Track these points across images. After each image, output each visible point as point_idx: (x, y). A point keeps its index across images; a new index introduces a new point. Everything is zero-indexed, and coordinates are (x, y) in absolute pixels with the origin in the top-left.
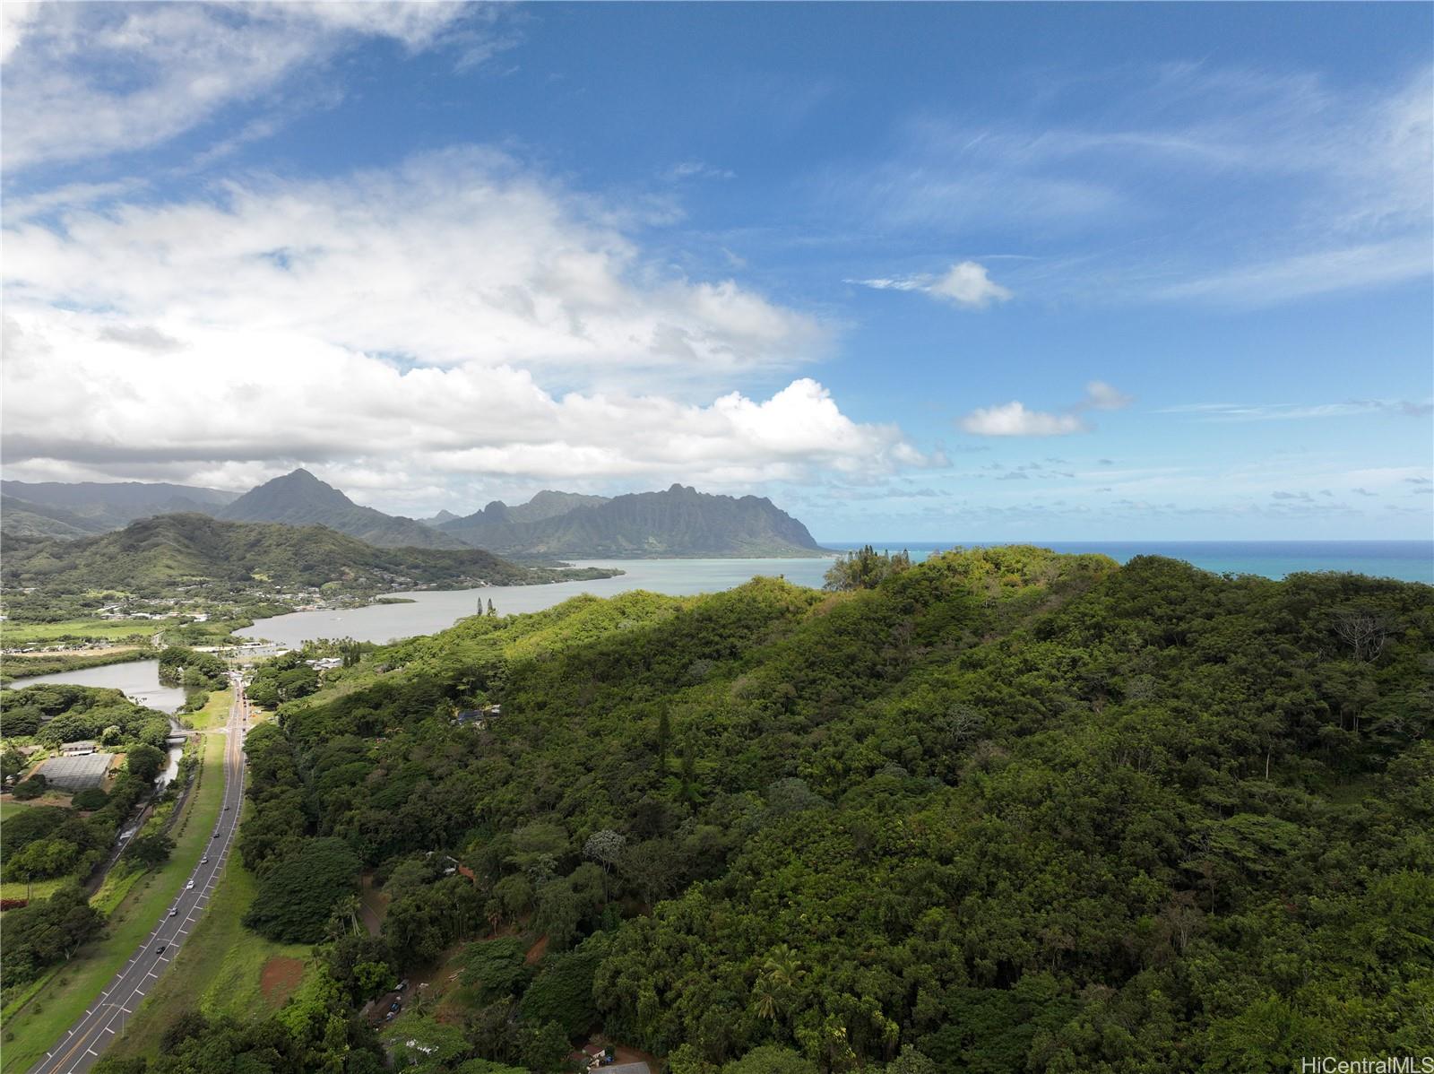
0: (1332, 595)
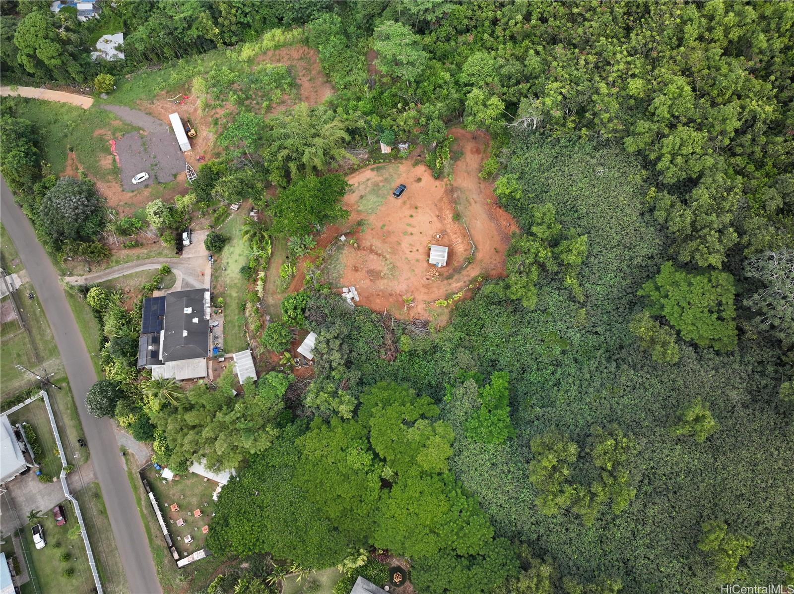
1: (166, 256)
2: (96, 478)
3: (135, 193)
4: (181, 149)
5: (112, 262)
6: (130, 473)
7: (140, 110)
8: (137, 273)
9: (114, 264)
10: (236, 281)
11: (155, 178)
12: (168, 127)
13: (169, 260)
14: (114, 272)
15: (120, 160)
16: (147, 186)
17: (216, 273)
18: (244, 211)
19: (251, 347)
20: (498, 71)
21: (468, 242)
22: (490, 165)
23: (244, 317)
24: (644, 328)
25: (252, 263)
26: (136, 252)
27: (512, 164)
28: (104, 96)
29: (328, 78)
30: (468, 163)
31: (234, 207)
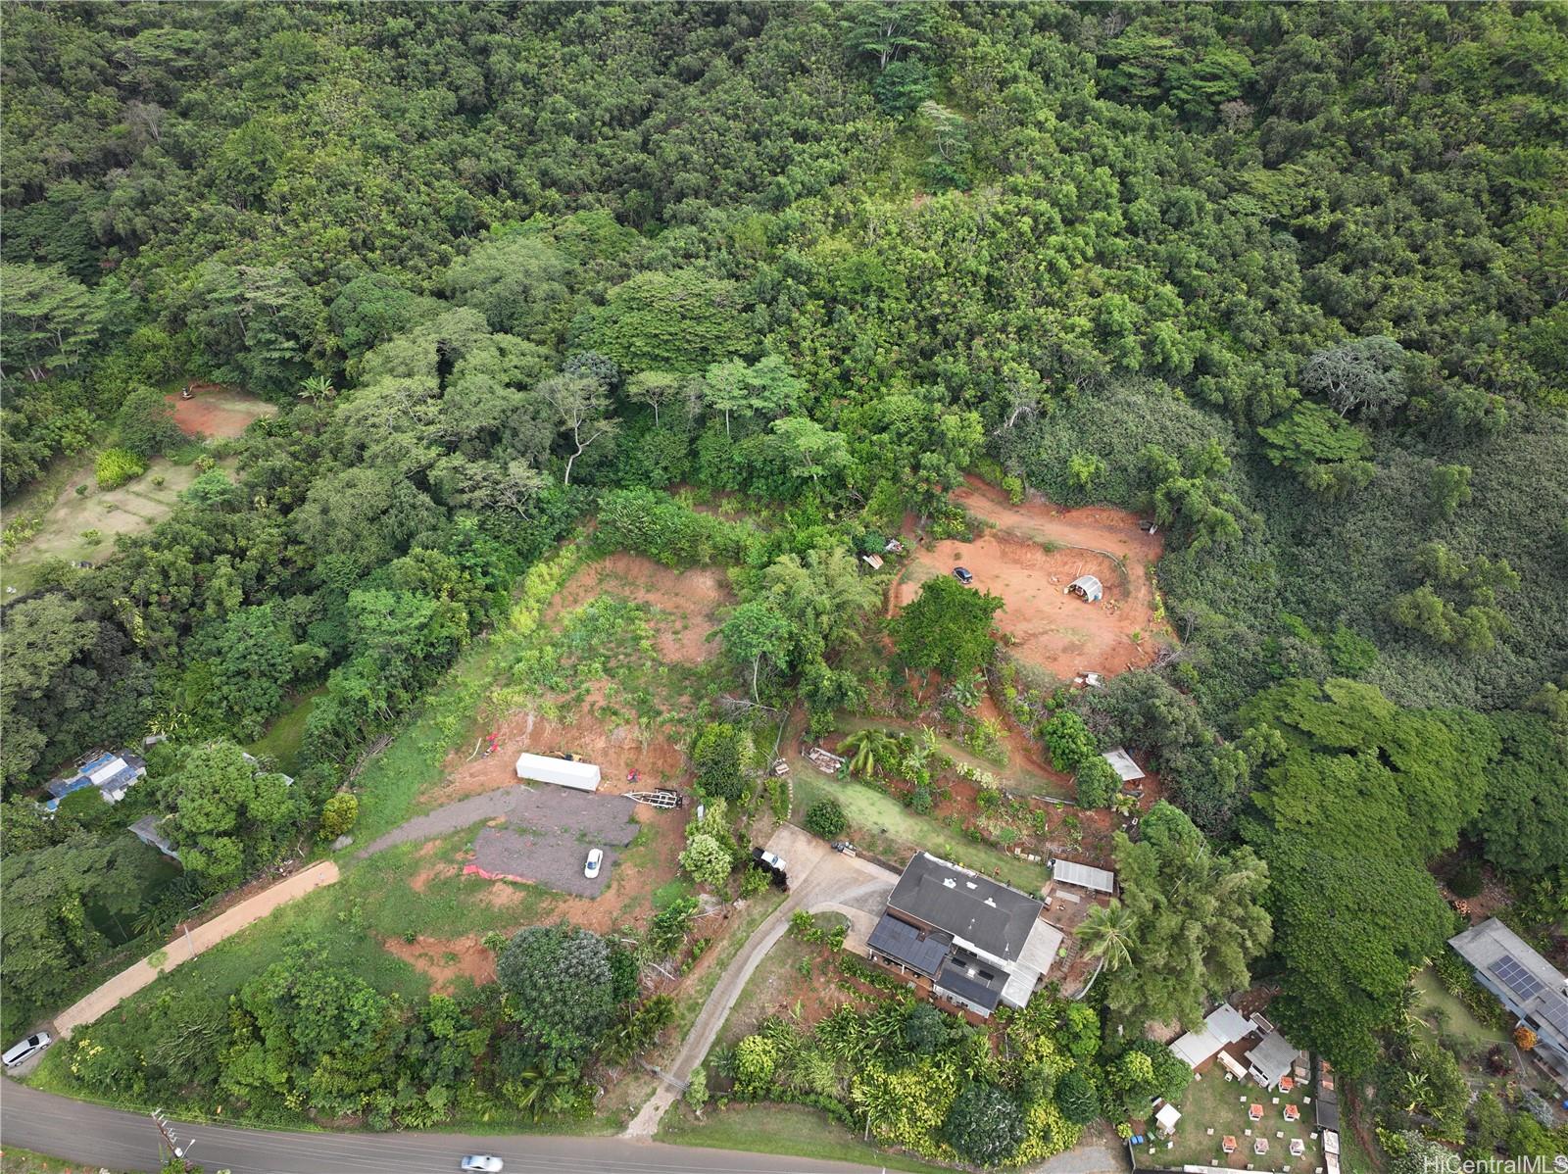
1: (765, 915)
3: (615, 885)
4: (587, 792)
5: (683, 1017)
7: (441, 805)
8: (752, 980)
9: (689, 1016)
10: (918, 828)
11: (609, 846)
12: (523, 787)
13: (777, 913)
14: (706, 1024)
15: (521, 876)
16: (616, 864)
17: (878, 848)
18: (799, 764)
19: (1053, 856)
20: (928, 399)
21: (1095, 555)
22: (1014, 483)
23: (992, 845)
24: (1324, 475)
25: (926, 775)
26: (709, 961)
27: (1040, 463)
28: (343, 842)
29: (690, 561)
30: (979, 507)
31: (782, 769)
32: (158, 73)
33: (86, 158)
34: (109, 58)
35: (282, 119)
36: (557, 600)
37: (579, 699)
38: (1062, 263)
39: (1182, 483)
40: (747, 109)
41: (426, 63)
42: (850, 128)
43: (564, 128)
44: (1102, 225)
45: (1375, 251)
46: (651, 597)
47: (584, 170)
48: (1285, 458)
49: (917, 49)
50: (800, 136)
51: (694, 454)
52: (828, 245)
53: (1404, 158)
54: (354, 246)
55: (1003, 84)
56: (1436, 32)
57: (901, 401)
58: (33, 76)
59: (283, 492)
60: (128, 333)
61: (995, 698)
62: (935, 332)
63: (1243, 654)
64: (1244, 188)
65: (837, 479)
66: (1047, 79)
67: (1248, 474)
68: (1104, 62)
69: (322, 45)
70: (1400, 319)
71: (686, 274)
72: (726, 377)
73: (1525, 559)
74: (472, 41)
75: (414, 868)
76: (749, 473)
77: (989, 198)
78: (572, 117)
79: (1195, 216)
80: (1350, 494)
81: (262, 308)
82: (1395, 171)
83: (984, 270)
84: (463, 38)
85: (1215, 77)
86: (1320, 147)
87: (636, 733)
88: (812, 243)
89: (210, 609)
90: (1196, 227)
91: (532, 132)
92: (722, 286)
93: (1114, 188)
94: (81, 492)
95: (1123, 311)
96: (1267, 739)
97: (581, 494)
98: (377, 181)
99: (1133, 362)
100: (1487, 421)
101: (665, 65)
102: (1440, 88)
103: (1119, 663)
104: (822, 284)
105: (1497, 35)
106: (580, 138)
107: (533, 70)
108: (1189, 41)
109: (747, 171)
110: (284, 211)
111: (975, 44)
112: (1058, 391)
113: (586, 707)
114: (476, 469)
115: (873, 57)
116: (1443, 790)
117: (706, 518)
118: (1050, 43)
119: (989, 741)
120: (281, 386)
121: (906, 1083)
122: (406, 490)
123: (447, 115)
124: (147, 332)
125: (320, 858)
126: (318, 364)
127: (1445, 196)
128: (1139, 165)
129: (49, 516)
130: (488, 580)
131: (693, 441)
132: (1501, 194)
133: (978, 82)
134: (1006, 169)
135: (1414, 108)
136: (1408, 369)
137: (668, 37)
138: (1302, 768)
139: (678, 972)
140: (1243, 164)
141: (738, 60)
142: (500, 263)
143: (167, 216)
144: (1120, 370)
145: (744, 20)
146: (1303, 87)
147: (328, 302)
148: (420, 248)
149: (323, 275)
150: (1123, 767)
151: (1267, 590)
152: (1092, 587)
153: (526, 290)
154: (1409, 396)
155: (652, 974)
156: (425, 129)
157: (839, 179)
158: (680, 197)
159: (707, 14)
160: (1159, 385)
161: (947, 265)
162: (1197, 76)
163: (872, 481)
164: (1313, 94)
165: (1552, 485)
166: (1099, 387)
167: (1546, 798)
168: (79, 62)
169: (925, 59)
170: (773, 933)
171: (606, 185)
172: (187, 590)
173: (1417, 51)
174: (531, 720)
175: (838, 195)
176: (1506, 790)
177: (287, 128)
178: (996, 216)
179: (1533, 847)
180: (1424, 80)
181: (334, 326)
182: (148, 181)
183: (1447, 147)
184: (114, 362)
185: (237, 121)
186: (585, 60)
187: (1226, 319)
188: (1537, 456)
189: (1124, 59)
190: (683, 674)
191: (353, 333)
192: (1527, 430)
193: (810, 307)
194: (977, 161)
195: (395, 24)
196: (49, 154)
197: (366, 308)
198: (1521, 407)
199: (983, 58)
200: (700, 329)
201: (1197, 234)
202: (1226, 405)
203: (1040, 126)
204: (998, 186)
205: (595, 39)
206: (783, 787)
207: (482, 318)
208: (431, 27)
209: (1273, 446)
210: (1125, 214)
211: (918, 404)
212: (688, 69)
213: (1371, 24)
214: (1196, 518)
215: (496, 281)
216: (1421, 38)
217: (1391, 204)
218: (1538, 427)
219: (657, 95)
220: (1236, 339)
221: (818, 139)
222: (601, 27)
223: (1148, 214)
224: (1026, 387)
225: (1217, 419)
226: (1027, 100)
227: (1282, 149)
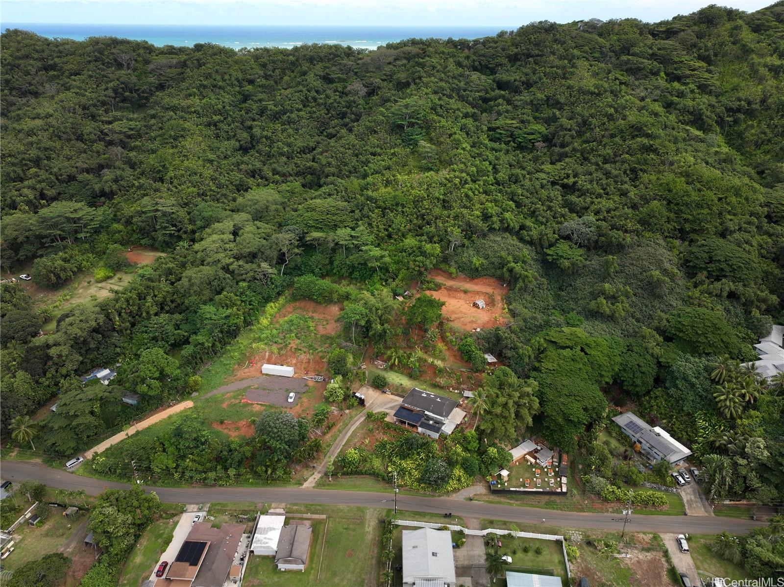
0: (109, 45)
1: (356, 415)
2: (479, 518)
3: (300, 404)
4: (289, 377)
5: (325, 449)
6: (487, 501)
7: (233, 382)
8: (351, 436)
9: (327, 449)
10: (414, 384)
11: (297, 392)
14: (334, 451)
15: (264, 402)
16: (300, 397)
17: (399, 391)
18: (370, 366)
19: (463, 390)
20: (421, 241)
21: (483, 293)
22: (453, 270)
23: (442, 388)
24: (567, 263)
25: (417, 364)
26: (334, 430)
27: (463, 262)
28: (195, 394)
29: (329, 301)
30: (440, 279)
31: (363, 367)
32: (122, 136)
33: (92, 167)
34: (102, 132)
35: (171, 151)
36: (278, 315)
37: (286, 345)
38: (470, 193)
39: (512, 264)
40: (353, 146)
41: (228, 132)
42: (392, 151)
43: (282, 154)
44: (485, 181)
45: (588, 190)
46: (314, 315)
47: (290, 168)
48: (554, 259)
49: (418, 124)
50: (374, 154)
51: (331, 263)
52: (383, 190)
53: (600, 160)
54: (199, 195)
55: (450, 135)
56: (611, 117)
57: (410, 241)
58: (73, 137)
59: (172, 278)
60: (108, 227)
61: (443, 338)
62: (424, 219)
63: (536, 323)
64: (542, 171)
65: (385, 269)
66: (467, 134)
67: (542, 267)
68: (490, 129)
69: (187, 125)
70: (597, 213)
71: (329, 200)
72: (343, 234)
73: (640, 290)
74: (245, 124)
75: (222, 402)
76: (353, 268)
77: (444, 173)
78: (285, 150)
79: (522, 179)
80: (577, 271)
81: (164, 214)
82: (597, 164)
83: (441, 197)
84: (242, 123)
85: (532, 134)
86: (571, 157)
87: (308, 356)
88: (378, 189)
89: (144, 314)
90: (522, 183)
91: (269, 156)
92: (342, 204)
93: (490, 168)
94: (89, 283)
95: (492, 209)
96: (539, 342)
97: (288, 278)
98: (208, 172)
99: (497, 226)
100: (623, 242)
101: (322, 133)
102: (612, 136)
103: (490, 326)
104: (381, 203)
105: (630, 118)
106: (288, 158)
107: (270, 134)
108: (523, 122)
109: (353, 167)
110: (171, 183)
111: (440, 122)
112: (469, 238)
113: (289, 348)
114: (248, 266)
115: (401, 127)
116: (603, 360)
117: (336, 286)
118: (469, 122)
119: (441, 351)
120: (168, 245)
121: (408, 464)
122: (221, 274)
123: (236, 150)
124: (116, 226)
125: (187, 400)
126: (184, 236)
127: (613, 171)
128: (501, 162)
129: (76, 292)
130: (251, 307)
131: (331, 258)
132: (633, 170)
133: (441, 135)
134: (451, 163)
135: (603, 143)
136: (598, 227)
137: (322, 122)
138: (552, 353)
139: (324, 434)
140: (543, 163)
141: (350, 130)
142: (257, 197)
143: (125, 185)
144: (492, 229)
145: (353, 116)
146: (564, 136)
147: (189, 213)
148: (225, 196)
149: (186, 204)
150: (490, 359)
151: (548, 306)
152: (481, 303)
153: (267, 207)
154: (599, 237)
155: (314, 434)
156: (227, 155)
157: (388, 168)
158: (327, 176)
159: (338, 115)
160: (507, 235)
161: (428, 196)
162: (525, 133)
163: (399, 270)
164: (568, 139)
165: (647, 264)
166: (484, 236)
167: (642, 364)
168: (91, 133)
169: (421, 128)
170: (359, 420)
171: (298, 174)
172: (136, 308)
173: (604, 124)
174: (267, 354)
175: (388, 175)
176: (627, 361)
177: (173, 154)
178: (446, 179)
179: (638, 382)
180: (607, 133)
181: (192, 221)
182: (119, 172)
183: (616, 156)
184: (103, 237)
185: (154, 152)
186: (290, 131)
187: (533, 214)
188: (641, 253)
189: (498, 128)
190: (326, 338)
191: (199, 223)
192: (638, 246)
193: (376, 211)
194: (441, 162)
195: (216, 118)
196: (78, 165)
197: (205, 214)
198: (636, 238)
199: (443, 127)
200: (334, 218)
201: (523, 185)
202: (531, 241)
203: (464, 149)
204: (447, 170)
205: (294, 123)
206: (364, 373)
207: (250, 217)
208: (230, 119)
209: (549, 255)
210: (495, 178)
211: (417, 243)
212: (331, 134)
213: (587, 115)
214: (518, 276)
215: (255, 204)
216: (605, 119)
217: (595, 175)
218: (642, 245)
219: (318, 143)
220: (536, 220)
221: (380, 155)
222: (297, 119)
223: (503, 178)
224: (456, 234)
225: (528, 246)
226: (459, 140)
227: (557, 158)
